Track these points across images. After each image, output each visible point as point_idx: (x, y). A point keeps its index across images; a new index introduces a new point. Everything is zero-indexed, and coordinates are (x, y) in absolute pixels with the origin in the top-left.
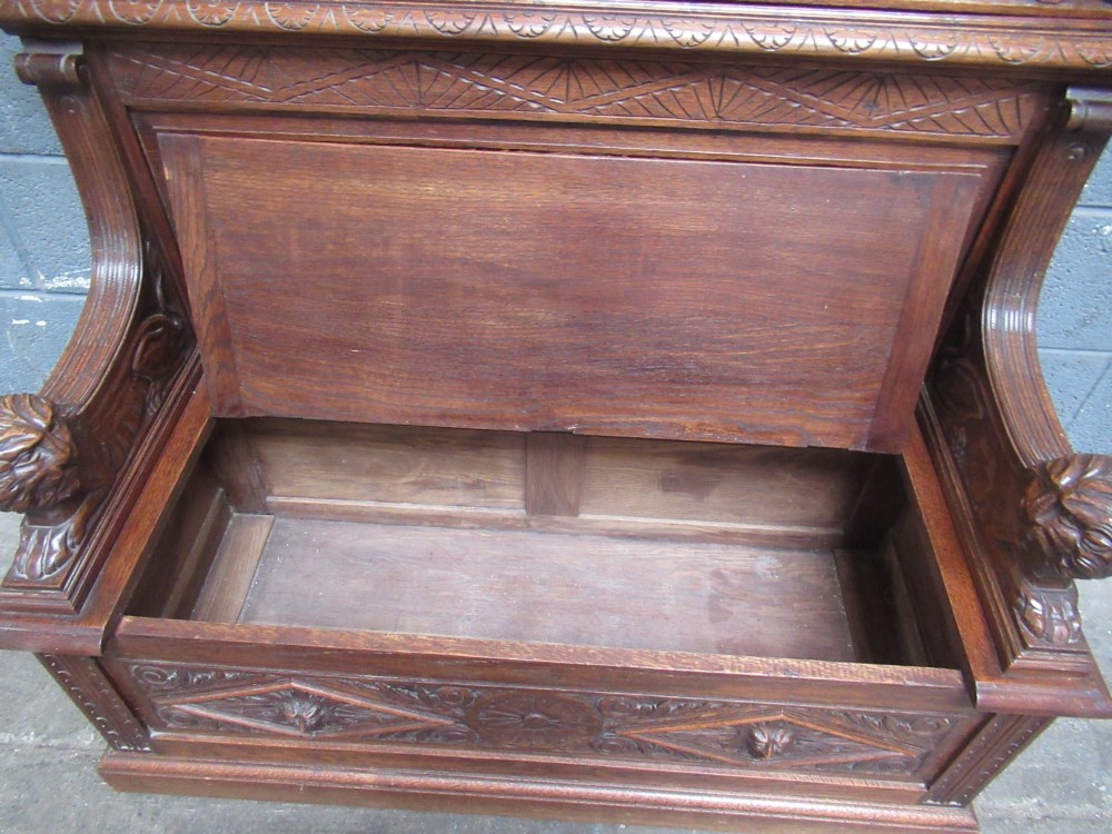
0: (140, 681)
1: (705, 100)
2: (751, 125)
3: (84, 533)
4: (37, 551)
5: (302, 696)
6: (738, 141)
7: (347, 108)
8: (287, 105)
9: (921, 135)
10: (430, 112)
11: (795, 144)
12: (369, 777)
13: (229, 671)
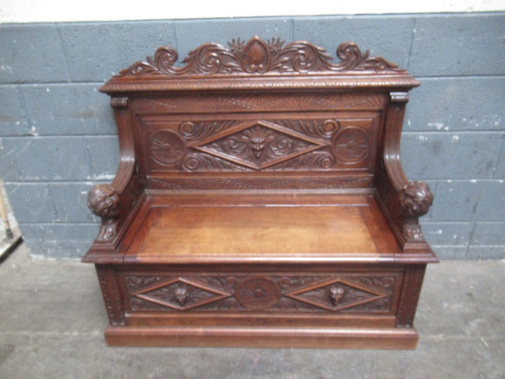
1: (295, 102)
2: (309, 109)
6: (306, 114)
7: (198, 111)
8: (181, 111)
9: (355, 108)
10: (220, 110)
11: (322, 114)
13: (159, 276)
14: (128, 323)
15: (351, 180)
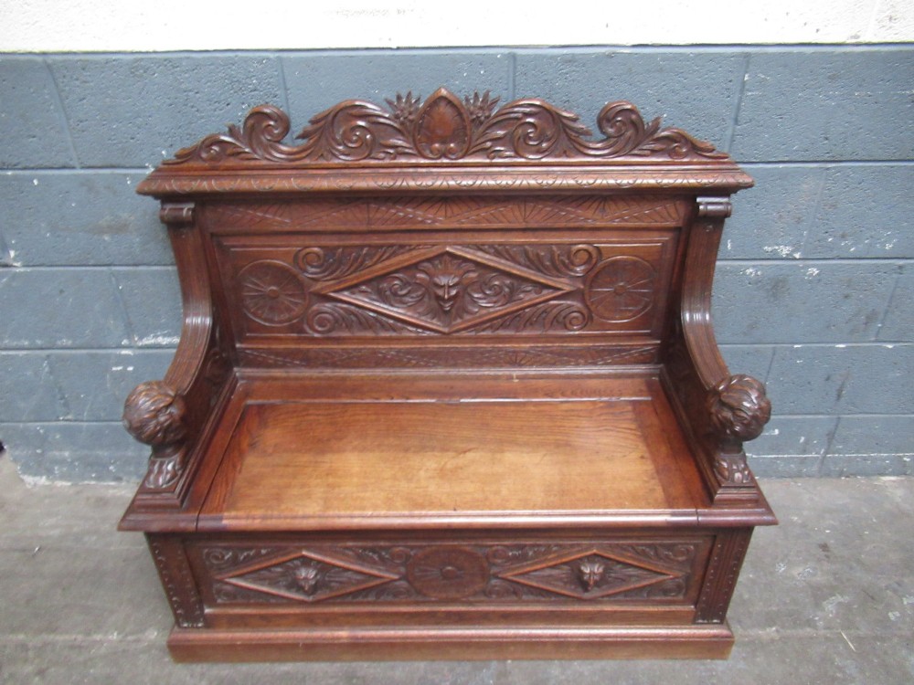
0: (207, 563)
1: (517, 213)
2: (543, 225)
3: (184, 464)
4: (160, 472)
5: (307, 562)
6: (537, 233)
7: (330, 227)
8: (298, 228)
9: (630, 224)
10: (374, 227)
11: (567, 233)
12: (344, 634)
13: (265, 548)
14: (210, 623)
15: (619, 351)
